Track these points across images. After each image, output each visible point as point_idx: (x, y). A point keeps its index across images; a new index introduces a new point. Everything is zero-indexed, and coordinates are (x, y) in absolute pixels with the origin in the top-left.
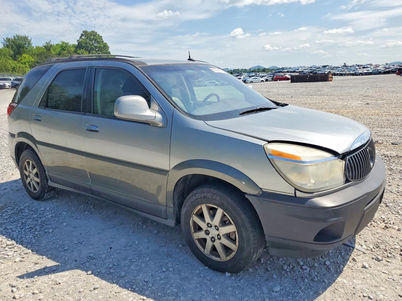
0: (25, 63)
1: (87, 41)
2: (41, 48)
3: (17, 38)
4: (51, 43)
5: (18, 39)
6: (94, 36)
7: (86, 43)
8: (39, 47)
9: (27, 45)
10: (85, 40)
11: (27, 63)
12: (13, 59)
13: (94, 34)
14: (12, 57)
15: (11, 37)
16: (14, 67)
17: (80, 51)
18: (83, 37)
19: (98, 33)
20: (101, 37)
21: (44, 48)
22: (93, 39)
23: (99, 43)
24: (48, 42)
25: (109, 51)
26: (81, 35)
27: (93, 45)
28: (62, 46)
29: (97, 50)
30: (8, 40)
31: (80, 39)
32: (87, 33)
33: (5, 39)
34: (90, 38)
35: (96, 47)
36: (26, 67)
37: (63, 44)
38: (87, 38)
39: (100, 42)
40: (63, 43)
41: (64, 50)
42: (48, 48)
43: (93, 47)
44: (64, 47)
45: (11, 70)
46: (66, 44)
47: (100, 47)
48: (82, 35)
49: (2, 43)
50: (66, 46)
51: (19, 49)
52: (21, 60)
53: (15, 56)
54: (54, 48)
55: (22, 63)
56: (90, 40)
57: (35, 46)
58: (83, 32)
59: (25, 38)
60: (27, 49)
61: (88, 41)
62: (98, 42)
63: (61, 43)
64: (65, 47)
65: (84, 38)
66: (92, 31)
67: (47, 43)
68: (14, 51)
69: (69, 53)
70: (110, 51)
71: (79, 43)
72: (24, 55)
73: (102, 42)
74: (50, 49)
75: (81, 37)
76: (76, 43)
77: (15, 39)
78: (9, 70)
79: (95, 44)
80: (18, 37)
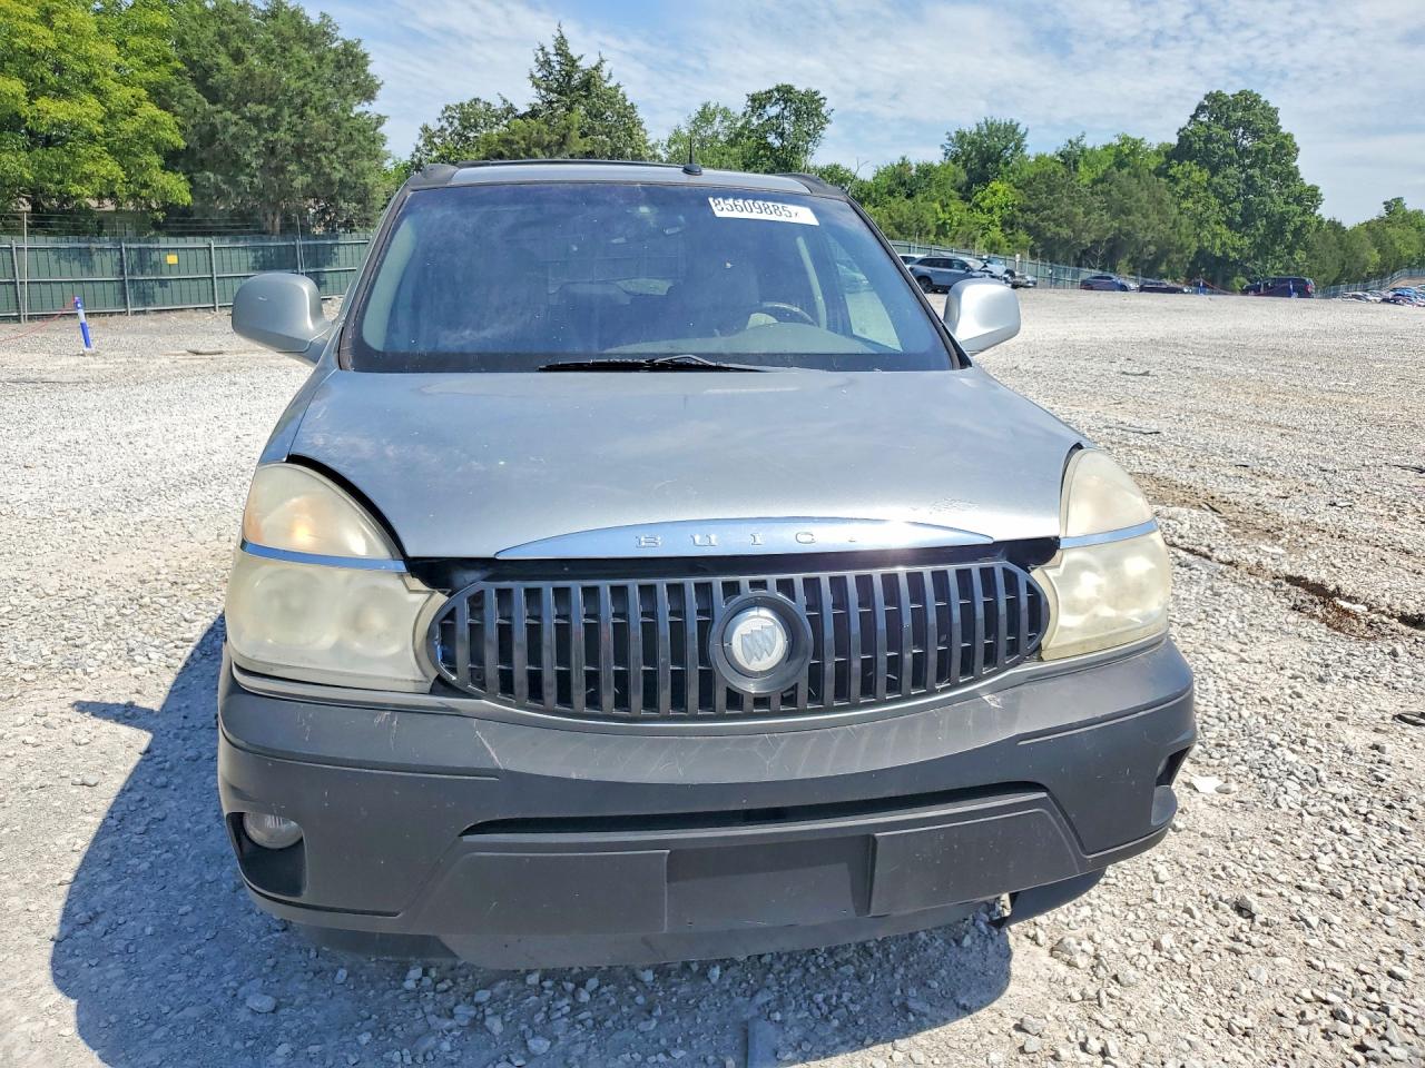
0: (990, 210)
1: (1215, 130)
2: (1052, 160)
3: (985, 131)
4: (1083, 143)
5: (989, 135)
6: (1246, 109)
7: (1209, 139)
8: (1044, 156)
9: (1010, 151)
10: (1208, 127)
11: (996, 209)
12: (962, 198)
13: (1247, 101)
14: (959, 190)
15: (969, 127)
16: (944, 223)
17: (1181, 167)
18: (1202, 116)
19: (1263, 99)
20: (1276, 111)
21: (1058, 159)
22: (1240, 123)
23: (1260, 138)
24: (1074, 140)
25: (1294, 164)
26: (1197, 110)
27: (1235, 143)
28: (1119, 152)
29: (1247, 161)
30: (961, 136)
31: (1189, 123)
32: (1220, 100)
33: (953, 135)
34: (1229, 117)
35: (1244, 152)
36: (992, 222)
37: (1123, 145)
38: (1217, 120)
39: (1263, 130)
40: (1126, 140)
41: (1120, 164)
42: (1071, 159)
43: (1231, 151)
44: (1125, 156)
45: (934, 231)
46: (1135, 142)
47: (1259, 151)
48: (1201, 108)
49: (942, 146)
50: (1133, 152)
51: (984, 167)
52: (984, 199)
53: (969, 188)
54: (1091, 159)
55: (982, 210)
56: (1227, 127)
57: (1033, 155)
58: (1206, 97)
59: (1011, 130)
60: (1007, 164)
61: (1217, 129)
62: (1256, 134)
63: (1116, 142)
64: (1127, 155)
65: (1206, 119)
66: (1241, 94)
67: (1070, 142)
68: (969, 172)
69: (1135, 176)
70: (1296, 167)
71: (1184, 137)
72: (994, 185)
73: (1275, 130)
74: (1076, 162)
75: (1194, 117)
76: (1175, 141)
77: (978, 134)
78: (928, 233)
79: (1245, 142)
80: (990, 126)
